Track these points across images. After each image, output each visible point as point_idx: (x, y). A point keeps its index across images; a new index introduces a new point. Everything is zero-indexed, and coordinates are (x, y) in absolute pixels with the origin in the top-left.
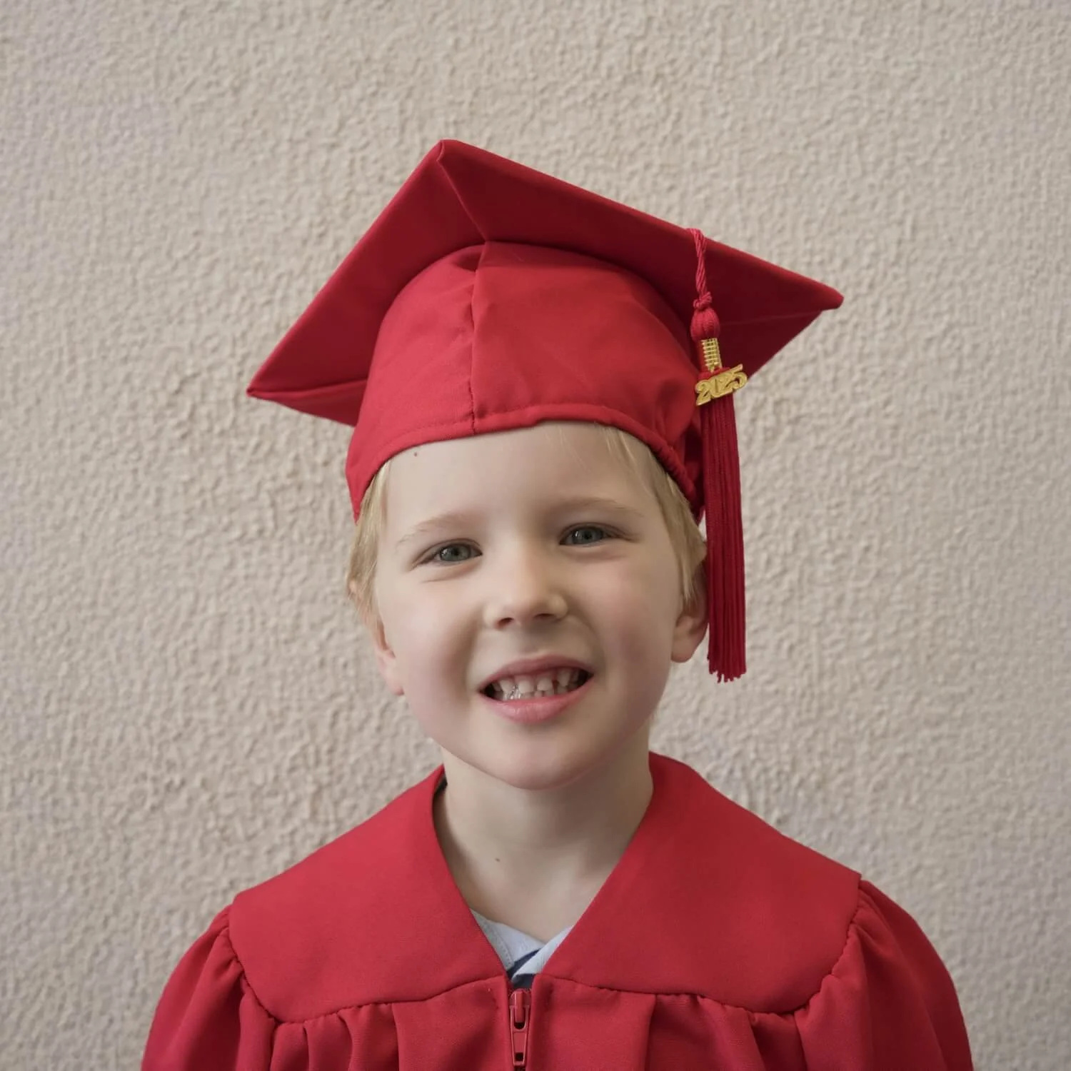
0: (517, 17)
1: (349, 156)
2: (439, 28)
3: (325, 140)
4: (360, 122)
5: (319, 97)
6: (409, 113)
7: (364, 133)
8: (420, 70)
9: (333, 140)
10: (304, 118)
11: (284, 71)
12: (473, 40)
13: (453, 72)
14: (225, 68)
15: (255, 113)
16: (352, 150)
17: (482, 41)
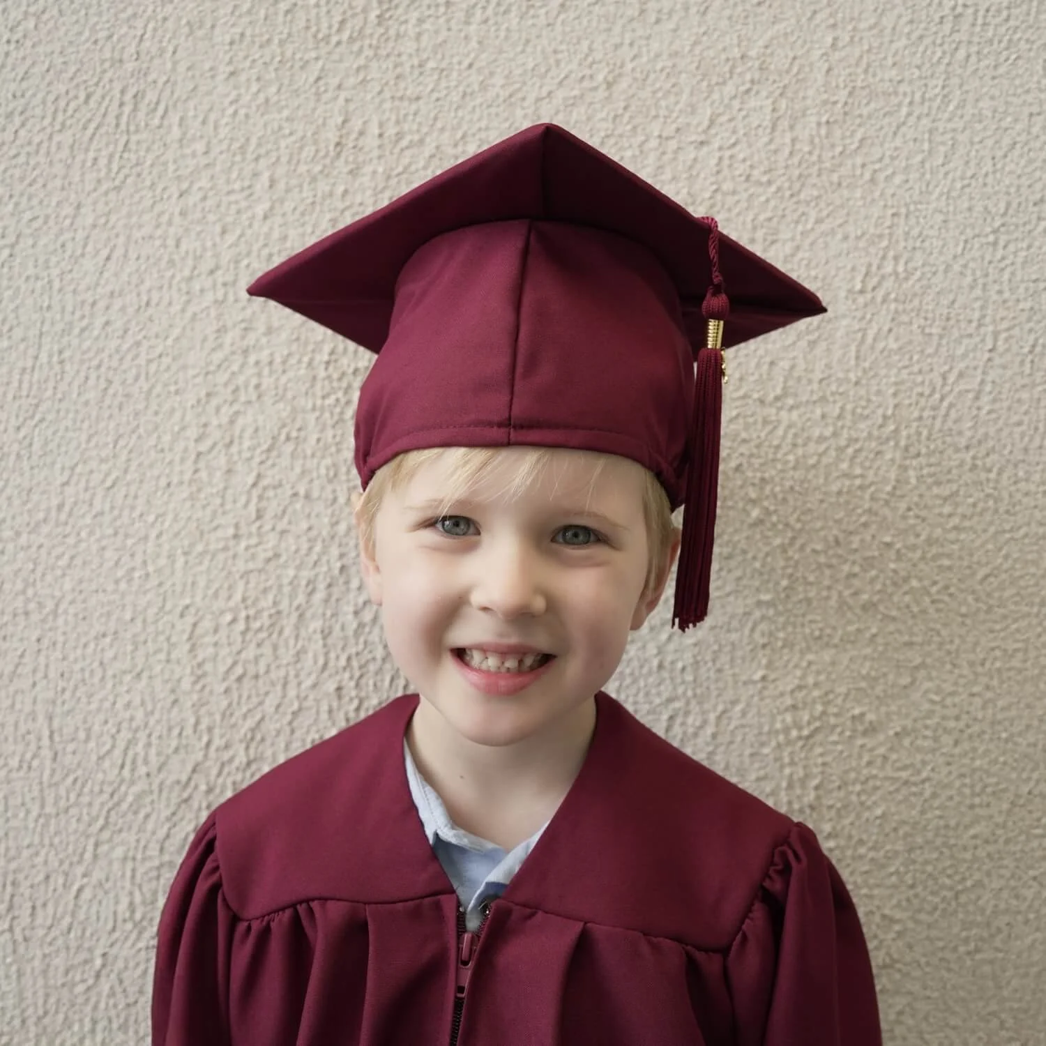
0: (900, 16)
1: (717, 155)
2: (817, 26)
3: (693, 138)
4: (730, 120)
5: (692, 94)
6: (781, 112)
7: (734, 132)
8: (795, 70)
9: (703, 138)
10: (675, 115)
11: (659, 66)
12: (852, 38)
13: (829, 70)
14: (600, 62)
15: (625, 108)
16: (720, 149)
17: (861, 39)
